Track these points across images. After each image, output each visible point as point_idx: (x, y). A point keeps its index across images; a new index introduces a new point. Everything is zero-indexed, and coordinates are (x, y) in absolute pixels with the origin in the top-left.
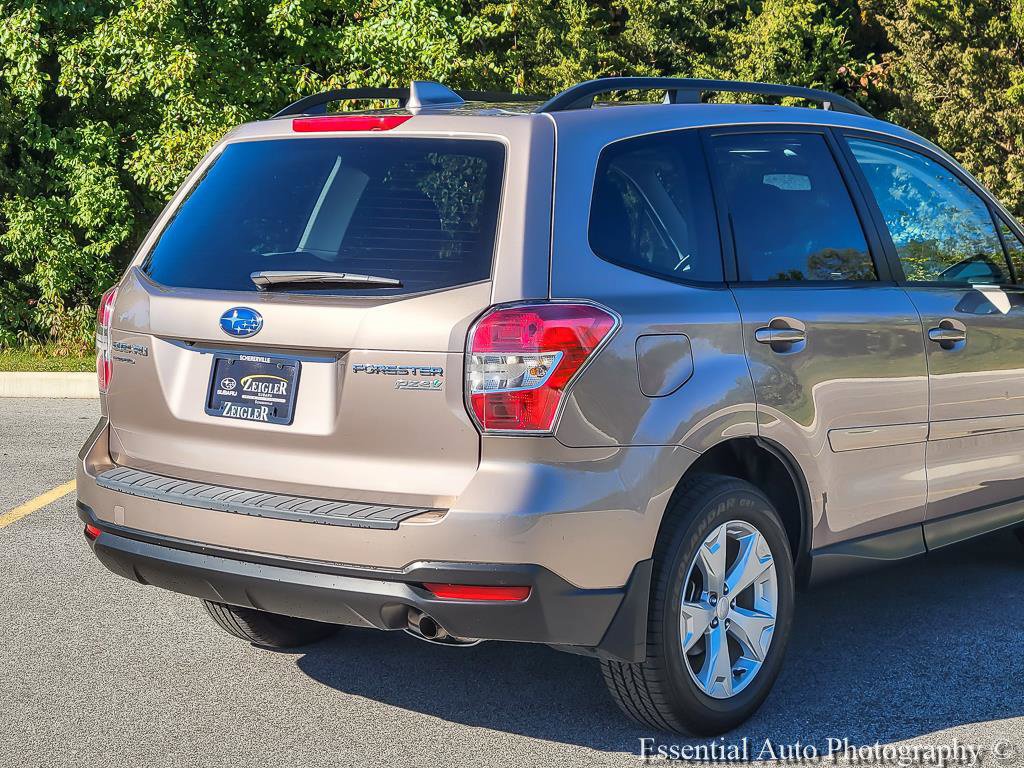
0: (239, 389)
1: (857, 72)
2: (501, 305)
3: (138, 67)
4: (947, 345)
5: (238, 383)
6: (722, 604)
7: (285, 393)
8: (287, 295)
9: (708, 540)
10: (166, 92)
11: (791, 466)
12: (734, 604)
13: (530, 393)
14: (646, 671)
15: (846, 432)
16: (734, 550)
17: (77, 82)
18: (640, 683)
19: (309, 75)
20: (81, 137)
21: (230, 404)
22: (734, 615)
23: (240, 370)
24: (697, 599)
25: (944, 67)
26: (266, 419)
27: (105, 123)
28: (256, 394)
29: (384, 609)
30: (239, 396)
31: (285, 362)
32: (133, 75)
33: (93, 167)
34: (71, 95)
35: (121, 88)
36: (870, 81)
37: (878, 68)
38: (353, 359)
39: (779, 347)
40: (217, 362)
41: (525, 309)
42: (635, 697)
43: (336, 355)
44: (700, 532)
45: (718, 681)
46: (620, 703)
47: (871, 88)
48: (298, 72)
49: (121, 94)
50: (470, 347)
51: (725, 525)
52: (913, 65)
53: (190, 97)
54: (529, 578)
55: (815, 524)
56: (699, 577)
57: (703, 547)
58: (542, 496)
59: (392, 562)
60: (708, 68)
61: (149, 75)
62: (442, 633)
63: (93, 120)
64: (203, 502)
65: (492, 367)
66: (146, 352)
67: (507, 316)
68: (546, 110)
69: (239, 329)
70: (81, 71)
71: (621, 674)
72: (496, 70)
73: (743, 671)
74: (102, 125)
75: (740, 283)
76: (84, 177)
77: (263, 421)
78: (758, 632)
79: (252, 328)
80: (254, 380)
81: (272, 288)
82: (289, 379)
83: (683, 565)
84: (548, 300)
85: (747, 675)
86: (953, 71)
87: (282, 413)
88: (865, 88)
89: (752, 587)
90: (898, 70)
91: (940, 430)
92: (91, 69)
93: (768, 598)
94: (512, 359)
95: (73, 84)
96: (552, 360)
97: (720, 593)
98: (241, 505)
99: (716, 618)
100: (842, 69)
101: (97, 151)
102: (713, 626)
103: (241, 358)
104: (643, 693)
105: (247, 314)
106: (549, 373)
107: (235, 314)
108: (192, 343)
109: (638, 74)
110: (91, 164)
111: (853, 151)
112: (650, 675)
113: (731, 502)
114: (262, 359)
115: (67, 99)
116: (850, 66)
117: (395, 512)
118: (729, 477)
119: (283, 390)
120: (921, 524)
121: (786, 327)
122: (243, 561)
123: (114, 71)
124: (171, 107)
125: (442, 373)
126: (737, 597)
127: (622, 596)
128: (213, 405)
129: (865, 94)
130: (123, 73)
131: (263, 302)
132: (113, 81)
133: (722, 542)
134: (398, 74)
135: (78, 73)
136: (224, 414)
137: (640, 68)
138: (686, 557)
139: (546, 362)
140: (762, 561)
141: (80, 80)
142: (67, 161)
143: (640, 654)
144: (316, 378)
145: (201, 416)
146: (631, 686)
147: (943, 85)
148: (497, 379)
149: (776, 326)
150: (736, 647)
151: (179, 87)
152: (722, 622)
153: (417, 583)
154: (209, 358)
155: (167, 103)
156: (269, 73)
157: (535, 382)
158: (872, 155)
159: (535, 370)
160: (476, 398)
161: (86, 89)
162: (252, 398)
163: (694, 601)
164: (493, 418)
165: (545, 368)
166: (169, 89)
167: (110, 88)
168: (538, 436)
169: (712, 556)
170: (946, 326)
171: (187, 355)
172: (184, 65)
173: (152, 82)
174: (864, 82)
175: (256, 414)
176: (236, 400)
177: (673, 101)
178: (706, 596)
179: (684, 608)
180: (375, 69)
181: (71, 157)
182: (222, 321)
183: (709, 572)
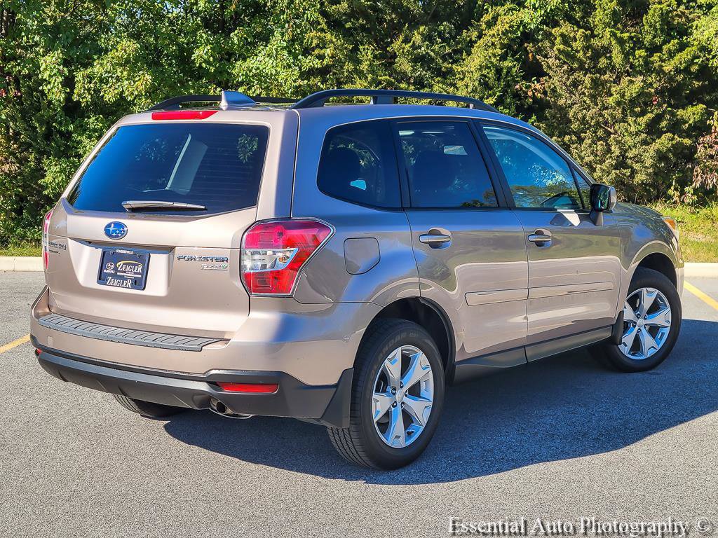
0: (116, 269)
1: (526, 88)
2: (262, 221)
3: (119, 84)
4: (539, 244)
5: (116, 265)
6: (399, 395)
7: (141, 271)
8: (142, 215)
9: (390, 356)
10: (135, 98)
11: (441, 313)
12: (407, 393)
13: (278, 272)
14: (351, 433)
15: (476, 294)
16: (406, 362)
17: (84, 93)
18: (348, 439)
19: (216, 89)
20: (87, 124)
21: (110, 278)
22: (407, 400)
23: (117, 258)
24: (384, 391)
25: (575, 84)
27: (101, 116)
28: (125, 272)
29: (195, 397)
30: (116, 273)
31: (142, 254)
32: (116, 89)
33: (94, 141)
34: (81, 100)
35: (109, 96)
36: (534, 93)
37: (538, 86)
38: (178, 252)
39: (434, 245)
40: (104, 253)
41: (275, 224)
42: (346, 447)
43: (168, 250)
44: (384, 352)
45: (397, 438)
46: (339, 451)
47: (534, 97)
48: (210, 87)
49: (109, 100)
50: (243, 245)
51: (400, 348)
52: (557, 84)
53: (148, 101)
54: (278, 379)
55: (457, 349)
56: (384, 378)
57: (386, 360)
58: (286, 332)
59: (199, 370)
60: (440, 85)
61: (124, 89)
62: (229, 411)
63: (95, 115)
64: (94, 335)
65: (257, 257)
66: (65, 247)
67: (267, 227)
68: (296, 108)
69: (114, 234)
70: (86, 86)
71: (338, 434)
72: (322, 86)
73: (413, 432)
74: (100, 117)
75: (411, 208)
76: (88, 147)
77: (129, 288)
78: (421, 410)
79: (121, 234)
80: (124, 264)
81: (135, 210)
82: (143, 263)
83: (373, 371)
84: (290, 218)
85: (415, 434)
86: (580, 87)
87: (139, 283)
88: (530, 97)
89: (418, 384)
90: (549, 87)
91: (535, 293)
92: (92, 85)
93: (428, 391)
94: (270, 252)
95: (82, 94)
96: (291, 253)
97: (398, 387)
98: (114, 336)
99: (395, 402)
100: (517, 87)
101: (97, 132)
102: (394, 407)
103: (117, 251)
104: (351, 445)
105: (119, 225)
106: (290, 260)
107: (112, 225)
108: (90, 243)
109: (402, 89)
110: (92, 139)
111: (486, 132)
112: (354, 435)
113: (404, 335)
114: (128, 252)
115: (79, 103)
116: (522, 84)
117: (201, 340)
118: (403, 320)
119: (140, 269)
120: (524, 347)
121: (439, 234)
123: (105, 86)
124: (137, 107)
125: (227, 261)
126: (409, 389)
127: (335, 389)
128: (102, 278)
129: (531, 100)
130: (110, 87)
131: (130, 219)
132: (105, 91)
133: (399, 357)
134: (267, 89)
135: (84, 87)
136: (107, 283)
137: (403, 85)
138: (375, 367)
139: (288, 254)
140: (424, 369)
141: (86, 92)
142: (79, 138)
143: (346, 423)
144: (158, 263)
145: (94, 284)
146: (344, 441)
147: (575, 95)
148: (259, 264)
149: (431, 233)
150: (408, 418)
151: (142, 95)
152: (399, 404)
153: (214, 382)
154: (100, 251)
155: (135, 105)
156: (193, 87)
157: (281, 266)
158: (499, 134)
159: (283, 259)
160: (248, 275)
161: (90, 97)
162: (123, 274)
163: (382, 392)
164: (257, 287)
165: (288, 258)
166: (136, 96)
167: (103, 96)
168: (284, 297)
169: (392, 366)
170: (539, 233)
171: (87, 249)
172: (144, 83)
173: (127, 93)
174: (530, 93)
175: (125, 284)
176: (114, 276)
177: (375, 103)
178: (389, 389)
179: (375, 396)
180: (253, 86)
181: (82, 135)
182: (105, 230)
183: (390, 375)
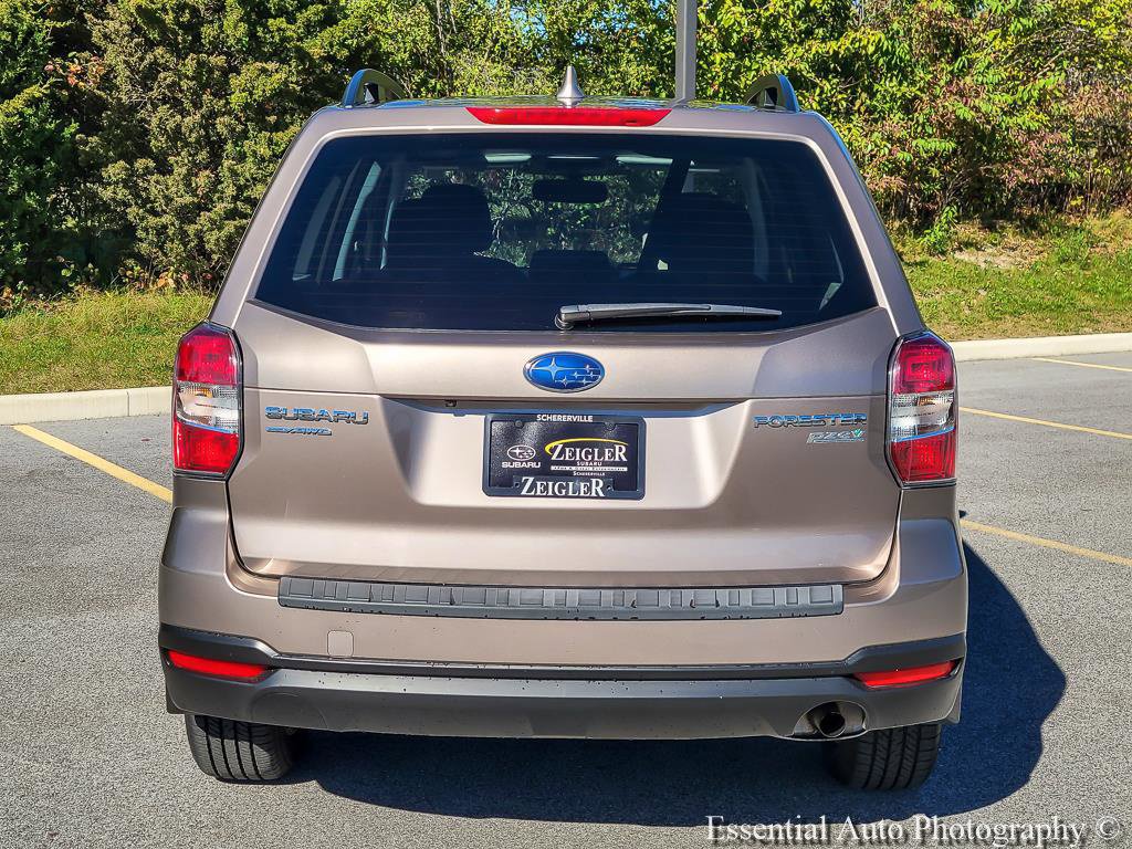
0: (543, 458)
2: (905, 337)
5: (540, 451)
7: (624, 459)
21: (531, 479)
26: (601, 494)
28: (574, 463)
30: (545, 467)
50: (892, 388)
64: (530, 611)
69: (564, 381)
79: (588, 378)
80: (565, 445)
82: (628, 441)
98: (599, 609)
107: (554, 362)
114: (577, 418)
119: (620, 455)
122: (594, 680)
128: (499, 481)
136: (524, 492)
162: (567, 468)
175: (583, 489)
176: (542, 474)
182: (529, 372)
